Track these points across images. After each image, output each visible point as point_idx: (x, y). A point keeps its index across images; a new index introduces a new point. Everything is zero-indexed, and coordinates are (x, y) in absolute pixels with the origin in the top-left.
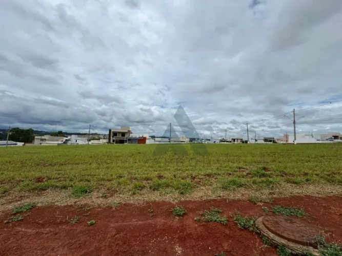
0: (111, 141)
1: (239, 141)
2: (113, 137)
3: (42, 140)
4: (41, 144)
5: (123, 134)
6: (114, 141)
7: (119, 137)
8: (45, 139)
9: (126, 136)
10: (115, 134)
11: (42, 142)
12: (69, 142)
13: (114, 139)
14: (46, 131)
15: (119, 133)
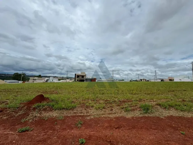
0: (76, 80)
1: (144, 80)
2: (77, 78)
3: (34, 80)
4: (33, 82)
5: (83, 77)
6: (77, 80)
7: (81, 78)
8: (36, 79)
9: (85, 77)
10: (78, 76)
11: (34, 81)
12: (49, 81)
13: (78, 79)
14: (28, 75)
15: (80, 75)
